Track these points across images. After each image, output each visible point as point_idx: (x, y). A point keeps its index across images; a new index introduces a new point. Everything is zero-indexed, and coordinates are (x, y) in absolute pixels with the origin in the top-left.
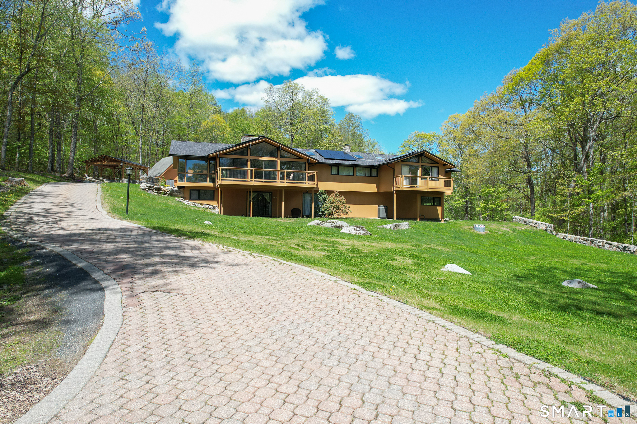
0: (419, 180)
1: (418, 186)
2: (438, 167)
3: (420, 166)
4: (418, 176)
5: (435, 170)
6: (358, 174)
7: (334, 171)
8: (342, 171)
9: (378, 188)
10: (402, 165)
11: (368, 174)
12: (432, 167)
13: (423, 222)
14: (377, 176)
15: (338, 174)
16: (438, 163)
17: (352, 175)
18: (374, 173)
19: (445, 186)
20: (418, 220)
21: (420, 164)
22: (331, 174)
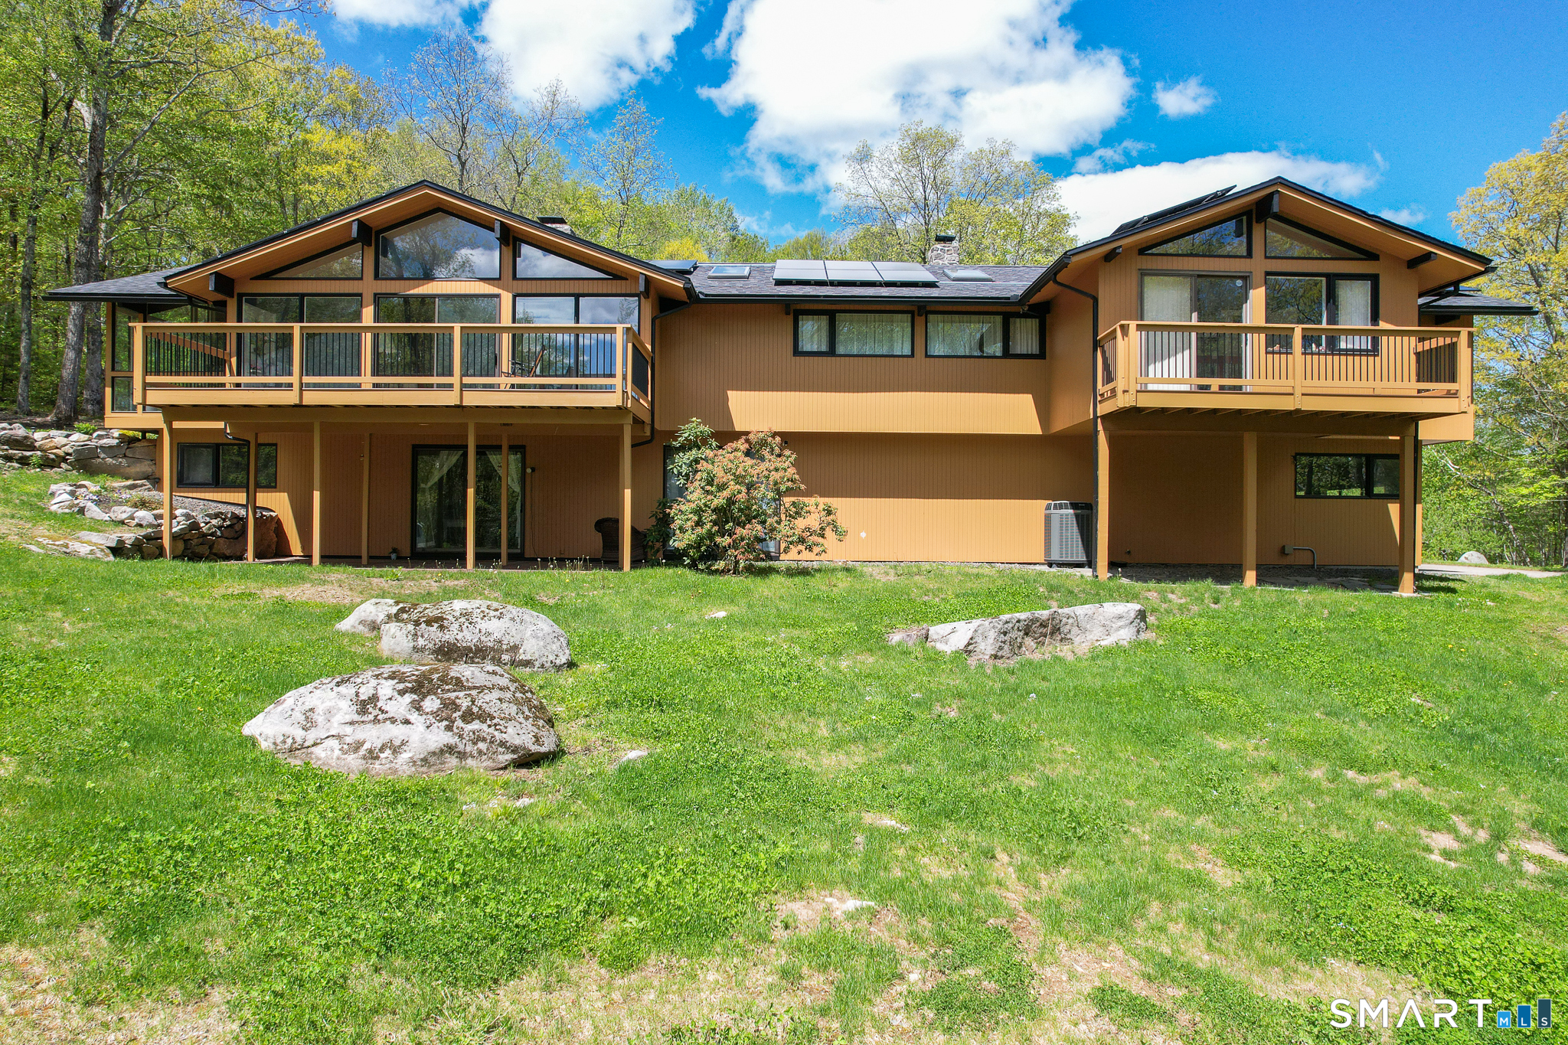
0: (1253, 347)
1: (1247, 382)
2: (1374, 279)
3: (1258, 276)
4: (1247, 322)
5: (1354, 299)
6: (938, 348)
7: (812, 333)
8: (853, 337)
9: (1044, 412)
10: (1144, 273)
11: (995, 348)
12: (1332, 279)
13: (1271, 592)
14: (1042, 355)
15: (831, 352)
16: (1371, 256)
17: (907, 351)
18: (1025, 339)
19: (1420, 379)
20: (1251, 577)
21: (1258, 265)
22: (797, 352)
